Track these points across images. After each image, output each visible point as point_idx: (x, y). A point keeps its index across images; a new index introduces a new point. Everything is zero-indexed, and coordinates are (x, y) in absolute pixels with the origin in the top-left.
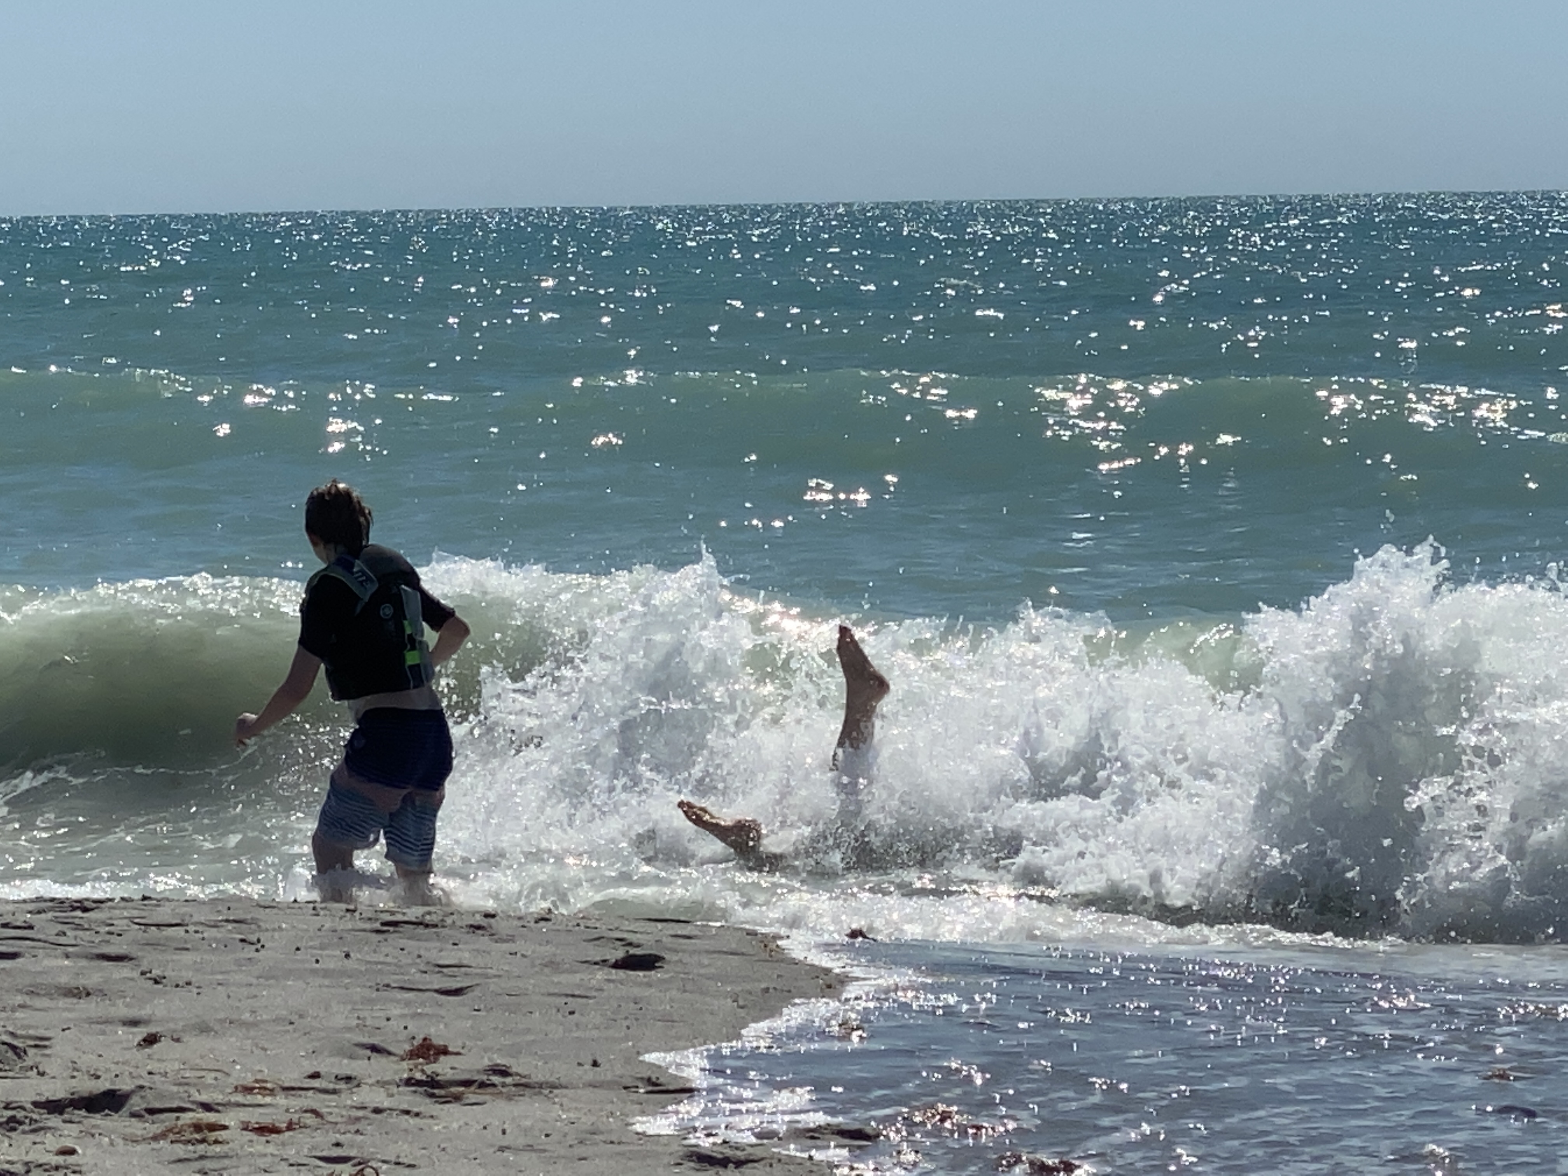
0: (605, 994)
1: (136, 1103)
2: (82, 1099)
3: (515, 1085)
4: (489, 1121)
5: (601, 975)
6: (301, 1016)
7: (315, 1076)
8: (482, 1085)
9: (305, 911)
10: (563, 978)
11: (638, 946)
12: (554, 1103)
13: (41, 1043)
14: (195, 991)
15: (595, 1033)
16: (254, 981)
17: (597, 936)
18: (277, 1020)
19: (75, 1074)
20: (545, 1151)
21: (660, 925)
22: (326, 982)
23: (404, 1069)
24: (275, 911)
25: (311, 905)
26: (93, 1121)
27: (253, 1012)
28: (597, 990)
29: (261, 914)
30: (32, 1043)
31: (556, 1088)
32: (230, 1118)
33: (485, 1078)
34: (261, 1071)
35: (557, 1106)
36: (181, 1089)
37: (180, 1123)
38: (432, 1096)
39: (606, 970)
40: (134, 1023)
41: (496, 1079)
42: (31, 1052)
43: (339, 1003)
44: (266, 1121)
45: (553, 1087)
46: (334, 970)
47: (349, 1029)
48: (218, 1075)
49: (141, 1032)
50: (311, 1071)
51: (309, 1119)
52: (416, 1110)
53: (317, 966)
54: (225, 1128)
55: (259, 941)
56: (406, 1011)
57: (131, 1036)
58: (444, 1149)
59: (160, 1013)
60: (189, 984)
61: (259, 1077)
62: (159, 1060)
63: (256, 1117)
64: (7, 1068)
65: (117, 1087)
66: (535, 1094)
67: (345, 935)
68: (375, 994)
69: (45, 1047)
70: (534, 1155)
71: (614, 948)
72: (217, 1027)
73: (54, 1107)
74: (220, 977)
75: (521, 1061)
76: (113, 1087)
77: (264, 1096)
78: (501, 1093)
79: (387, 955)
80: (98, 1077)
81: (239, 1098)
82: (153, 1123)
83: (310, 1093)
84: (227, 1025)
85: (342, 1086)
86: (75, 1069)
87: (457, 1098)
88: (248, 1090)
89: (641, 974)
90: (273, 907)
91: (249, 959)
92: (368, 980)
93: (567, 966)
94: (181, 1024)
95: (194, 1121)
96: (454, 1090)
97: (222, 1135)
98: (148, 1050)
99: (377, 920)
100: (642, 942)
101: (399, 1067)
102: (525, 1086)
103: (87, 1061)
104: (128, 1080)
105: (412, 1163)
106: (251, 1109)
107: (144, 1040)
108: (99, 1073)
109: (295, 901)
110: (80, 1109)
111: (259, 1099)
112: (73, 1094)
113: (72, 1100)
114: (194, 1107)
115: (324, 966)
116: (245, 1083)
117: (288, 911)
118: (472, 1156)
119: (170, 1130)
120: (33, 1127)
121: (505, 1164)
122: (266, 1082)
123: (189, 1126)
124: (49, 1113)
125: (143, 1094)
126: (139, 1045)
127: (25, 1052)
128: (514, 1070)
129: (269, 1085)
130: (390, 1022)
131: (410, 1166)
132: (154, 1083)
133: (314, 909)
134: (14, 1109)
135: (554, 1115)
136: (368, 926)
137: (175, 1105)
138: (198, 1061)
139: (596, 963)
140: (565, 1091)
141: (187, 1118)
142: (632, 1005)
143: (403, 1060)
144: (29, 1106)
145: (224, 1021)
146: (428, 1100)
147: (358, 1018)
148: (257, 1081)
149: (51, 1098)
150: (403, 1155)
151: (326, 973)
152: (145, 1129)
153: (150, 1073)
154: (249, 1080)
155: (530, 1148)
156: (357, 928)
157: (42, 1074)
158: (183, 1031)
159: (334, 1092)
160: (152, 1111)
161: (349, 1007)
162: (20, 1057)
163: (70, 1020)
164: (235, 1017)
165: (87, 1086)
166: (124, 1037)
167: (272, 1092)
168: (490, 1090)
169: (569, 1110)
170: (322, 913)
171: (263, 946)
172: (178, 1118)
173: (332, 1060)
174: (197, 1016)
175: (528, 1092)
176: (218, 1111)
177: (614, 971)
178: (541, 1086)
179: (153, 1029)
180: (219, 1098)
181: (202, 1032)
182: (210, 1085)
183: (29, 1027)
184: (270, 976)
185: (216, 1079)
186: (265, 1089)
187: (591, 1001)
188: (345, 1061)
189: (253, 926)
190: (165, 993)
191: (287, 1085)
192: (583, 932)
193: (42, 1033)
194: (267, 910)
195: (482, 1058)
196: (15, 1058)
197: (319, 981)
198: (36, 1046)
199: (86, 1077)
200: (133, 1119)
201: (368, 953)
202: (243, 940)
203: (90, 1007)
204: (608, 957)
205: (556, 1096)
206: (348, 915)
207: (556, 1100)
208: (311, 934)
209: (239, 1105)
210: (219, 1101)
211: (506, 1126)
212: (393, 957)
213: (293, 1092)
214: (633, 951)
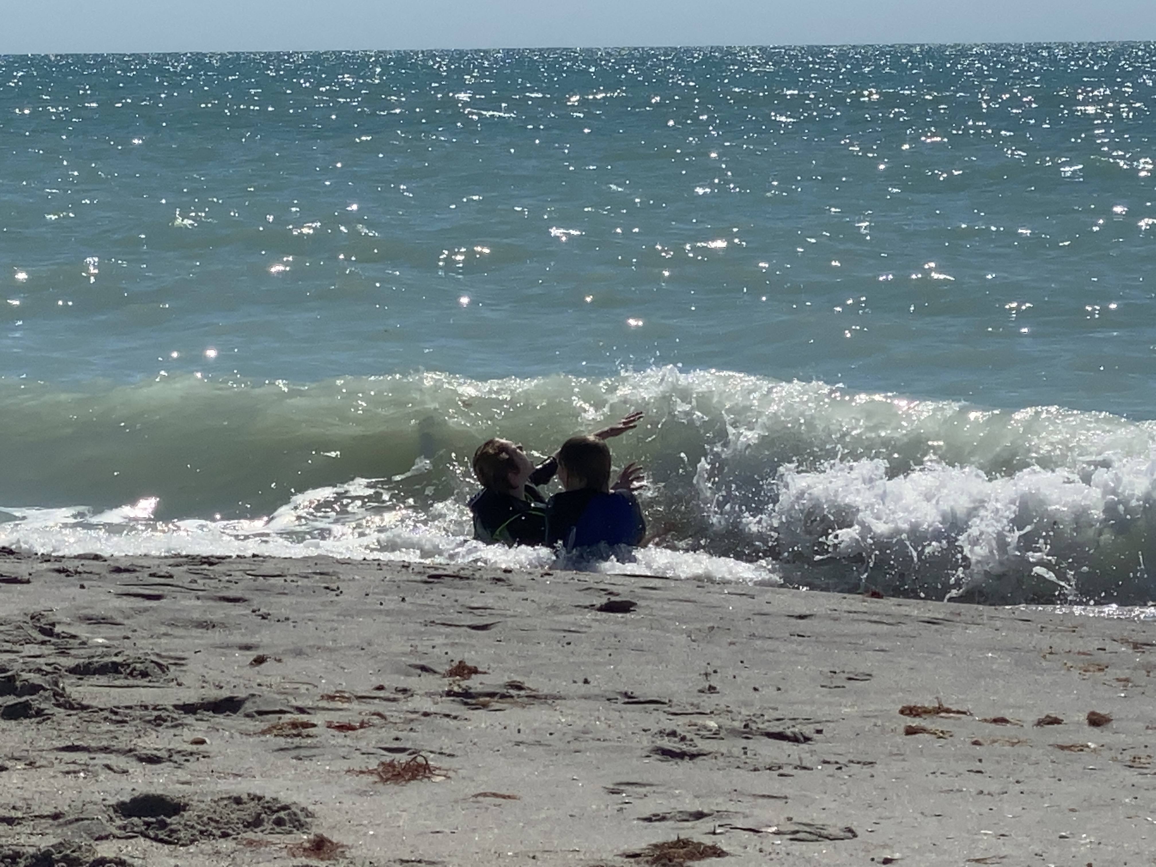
0: (593, 630)
1: (249, 707)
2: (210, 703)
3: (527, 696)
4: (508, 722)
5: (589, 615)
6: (370, 644)
7: (380, 688)
8: (503, 696)
9: (372, 566)
10: (561, 618)
11: (617, 595)
12: (556, 710)
13: (179, 662)
14: (292, 624)
15: (586, 659)
16: (335, 618)
17: (585, 587)
18: (351, 647)
19: (204, 685)
20: (550, 745)
21: (633, 580)
22: (389, 619)
23: (444, 684)
24: (350, 566)
25: (376, 562)
26: (217, 720)
27: (334, 641)
28: (586, 627)
29: (340, 569)
30: (172, 661)
31: (558, 699)
32: (318, 719)
33: (505, 691)
34: (340, 684)
35: (558, 712)
36: (283, 697)
37: (281, 722)
38: (466, 704)
39: (594, 612)
40: (248, 648)
41: (513, 692)
42: (172, 668)
43: (397, 635)
44: (344, 721)
45: (555, 698)
46: (393, 610)
47: (404, 654)
48: (310, 687)
49: (252, 655)
50: (377, 684)
51: (376, 720)
52: (454, 714)
53: (382, 607)
54: (314, 726)
55: (338, 588)
56: (446, 641)
57: (245, 658)
58: (475, 744)
59: (266, 640)
60: (287, 619)
61: (339, 689)
62: (266, 675)
63: (337, 718)
64: (155, 680)
65: (235, 695)
66: (542, 704)
67: (402, 584)
68: (423, 629)
69: (182, 665)
70: (541, 748)
71: (600, 597)
72: (308, 651)
73: (189, 709)
74: (310, 614)
75: (531, 678)
76: (232, 695)
77: (343, 702)
78: (517, 702)
79: (432, 600)
80: (221, 688)
81: (324, 704)
82: (262, 721)
83: (377, 701)
84: (315, 650)
85: (400, 696)
86: (204, 682)
87: (485, 706)
88: (332, 698)
89: (620, 615)
90: (349, 564)
91: (332, 601)
92: (418, 618)
93: (564, 609)
94: (282, 648)
95: (292, 720)
96: (482, 699)
97: (311, 731)
98: (257, 668)
99: (425, 573)
100: (620, 592)
101: (440, 682)
102: (534, 698)
103: (212, 675)
104: (243, 689)
105: (452, 753)
106: (333, 712)
107: (255, 661)
108: (222, 685)
109: (365, 559)
110: (208, 711)
111: (339, 705)
112: (203, 699)
113: (202, 704)
114: (292, 710)
115: (386, 608)
116: (329, 693)
117: (360, 566)
118: (496, 749)
119: (274, 727)
120: (173, 724)
121: (520, 755)
122: (344, 692)
123: (288, 724)
124: (185, 713)
125: (254, 700)
126: (251, 664)
127: (168, 668)
128: (526, 685)
129: (346, 695)
130: (435, 650)
131: (450, 755)
132: (262, 692)
133: (379, 564)
134: (159, 710)
135: (556, 719)
136: (418, 578)
137: (277, 709)
138: (295, 677)
139: (586, 607)
140: (564, 702)
141: (287, 718)
142: (613, 639)
143: (444, 677)
144: (171, 708)
145: (314, 646)
146: (463, 707)
147: (412, 646)
148: (337, 692)
149: (187, 703)
150: (444, 747)
151: (388, 613)
152: (255, 725)
153: (259, 685)
154: (331, 690)
155: (539, 743)
156: (410, 579)
157: (180, 685)
158: (283, 654)
159: (394, 700)
160: (261, 713)
161: (405, 638)
162: (164, 672)
163: (200, 645)
164: (321, 644)
165: (213, 694)
166: (240, 658)
167: (348, 700)
168: (509, 700)
169: (567, 715)
170: (385, 568)
171: (341, 592)
172: (280, 718)
173: (393, 676)
174: (293, 643)
175: (536, 702)
176: (308, 713)
177: (599, 613)
178: (546, 697)
179: (260, 652)
180: (310, 704)
181: (297, 655)
182: (304, 694)
183: (171, 650)
184: (346, 614)
185: (307, 689)
186: (343, 697)
187: (583, 635)
188: (402, 678)
189: (334, 578)
190: (271, 626)
191: (359, 694)
192: (576, 584)
193: (179, 654)
194: (344, 566)
195: (503, 676)
196: (160, 672)
197: (383, 618)
198: (175, 664)
199: (212, 687)
200: (247, 719)
201: (418, 598)
202: (327, 588)
203: (216, 636)
204: (594, 603)
205: (558, 705)
206: (403, 569)
207: (558, 708)
208: (377, 583)
209: (324, 709)
210: (310, 706)
211: (521, 727)
212: (437, 601)
213: (364, 700)
214: (613, 599)
